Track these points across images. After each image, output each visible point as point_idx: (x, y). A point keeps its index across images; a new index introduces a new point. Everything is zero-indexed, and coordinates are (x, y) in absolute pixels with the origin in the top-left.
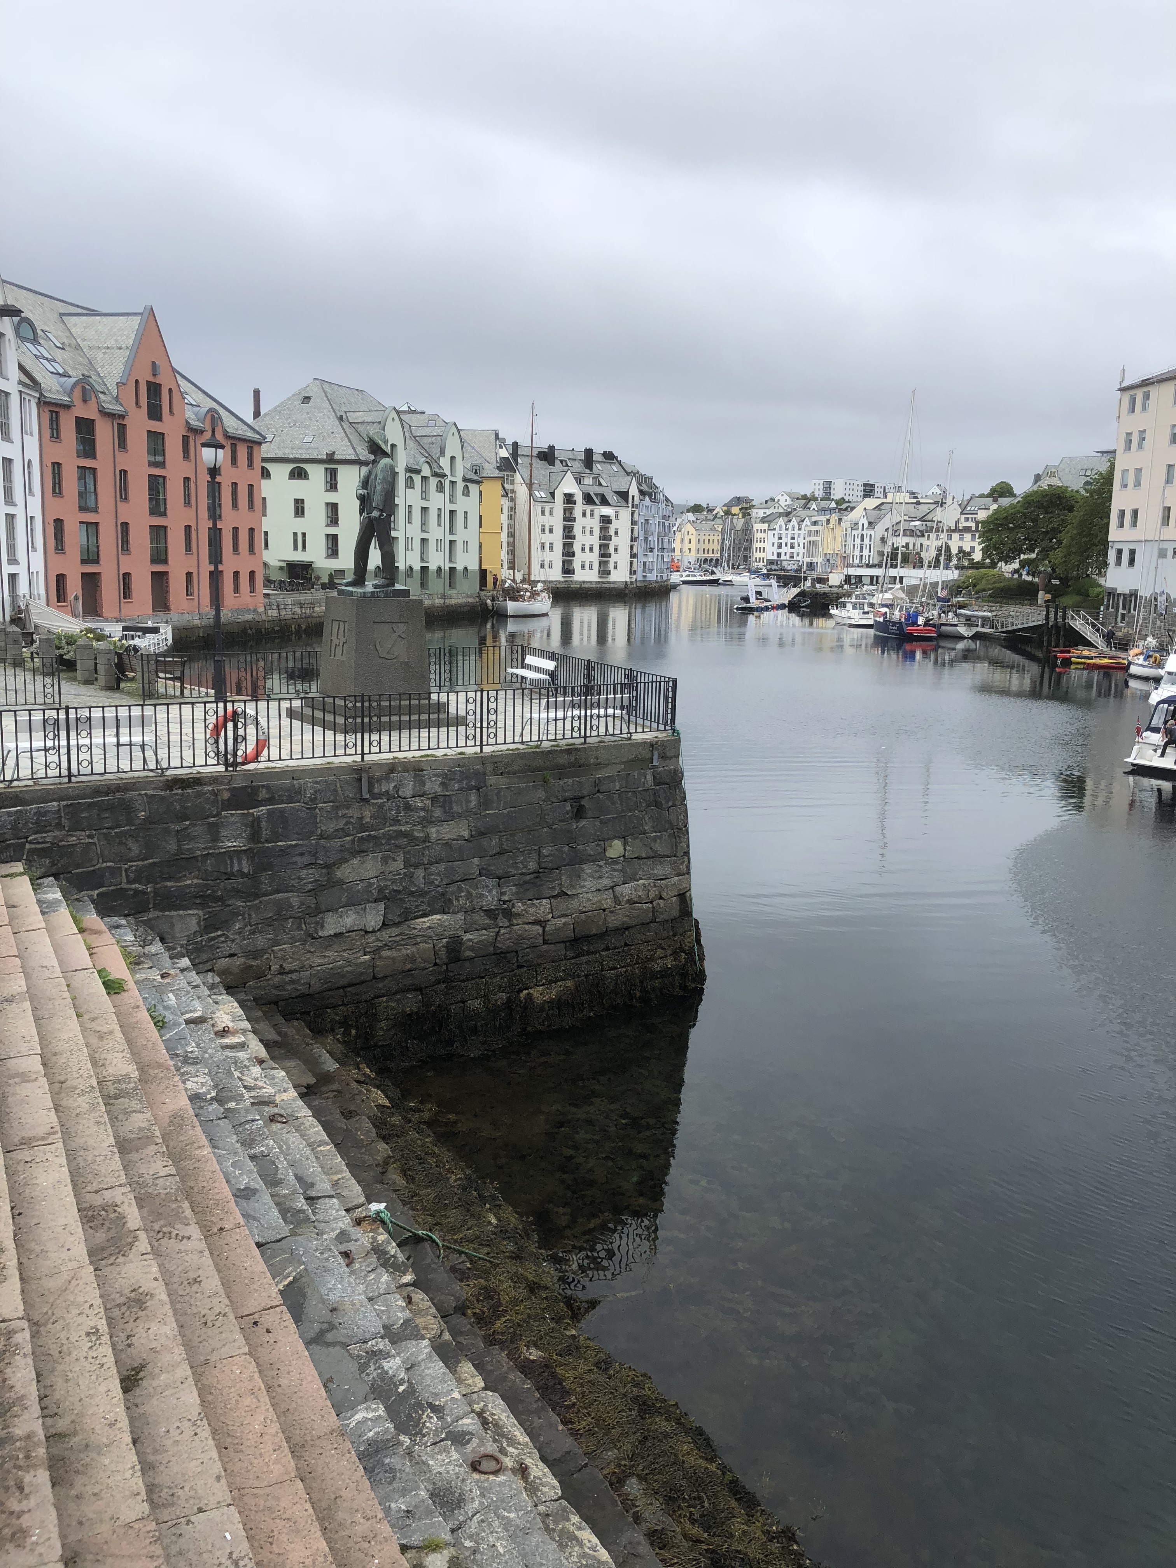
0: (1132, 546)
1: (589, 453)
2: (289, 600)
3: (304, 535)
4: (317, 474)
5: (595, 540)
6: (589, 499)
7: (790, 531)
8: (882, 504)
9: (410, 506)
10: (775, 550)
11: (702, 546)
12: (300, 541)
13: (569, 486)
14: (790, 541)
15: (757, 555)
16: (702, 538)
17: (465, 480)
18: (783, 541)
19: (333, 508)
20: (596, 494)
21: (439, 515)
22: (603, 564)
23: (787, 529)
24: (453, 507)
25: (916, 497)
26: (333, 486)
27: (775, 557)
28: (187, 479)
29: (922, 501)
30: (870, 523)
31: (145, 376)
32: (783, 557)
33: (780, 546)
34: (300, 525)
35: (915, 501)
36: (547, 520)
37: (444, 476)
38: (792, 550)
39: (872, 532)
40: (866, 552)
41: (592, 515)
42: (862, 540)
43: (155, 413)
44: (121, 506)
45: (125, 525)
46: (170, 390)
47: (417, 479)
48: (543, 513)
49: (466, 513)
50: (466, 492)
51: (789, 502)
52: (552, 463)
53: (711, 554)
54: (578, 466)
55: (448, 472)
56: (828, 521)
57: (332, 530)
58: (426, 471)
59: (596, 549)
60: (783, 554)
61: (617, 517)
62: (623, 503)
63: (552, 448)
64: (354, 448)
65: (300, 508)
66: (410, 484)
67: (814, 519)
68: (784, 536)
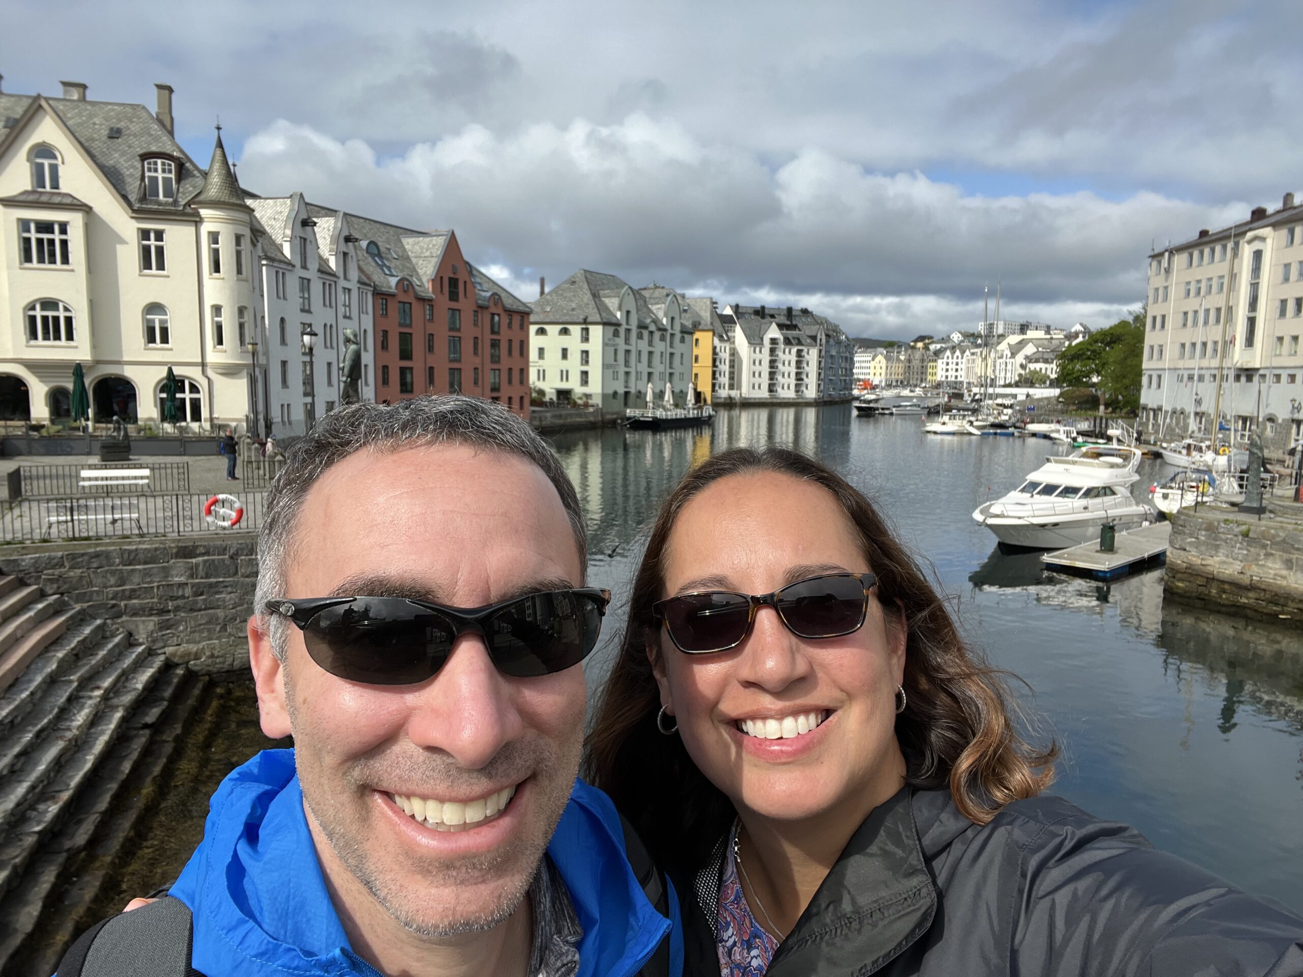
0: (1159, 372)
1: (790, 310)
2: (549, 415)
3: (567, 372)
4: (576, 330)
5: (793, 370)
6: (788, 342)
8: (1023, 340)
9: (640, 352)
12: (565, 375)
13: (773, 332)
14: (955, 367)
17: (682, 332)
18: (949, 367)
19: (585, 353)
20: (794, 338)
21: (662, 356)
22: (798, 386)
24: (673, 351)
26: (585, 339)
28: (476, 338)
30: (1012, 354)
31: (448, 274)
32: (949, 379)
34: (564, 365)
36: (758, 356)
37: (665, 330)
39: (1013, 360)
41: (790, 352)
43: (454, 296)
44: (429, 356)
45: (431, 369)
46: (465, 282)
47: (645, 333)
48: (755, 351)
49: (682, 354)
50: (682, 340)
51: (961, 338)
52: (763, 317)
54: (783, 320)
55: (669, 328)
56: (981, 353)
57: (585, 368)
58: (652, 327)
59: (793, 376)
61: (808, 353)
62: (814, 343)
63: (763, 308)
64: (600, 315)
65: (565, 353)
66: (640, 337)
67: (972, 351)
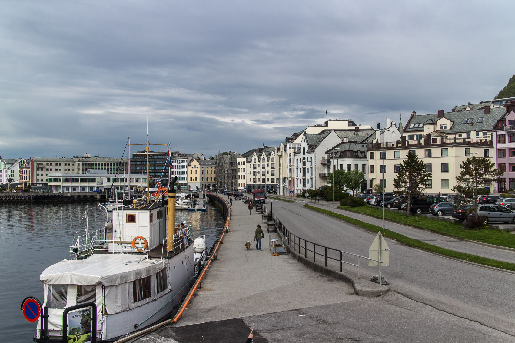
7: (261, 163)
10: (252, 176)
11: (205, 176)
15: (239, 181)
16: (205, 170)
23: (259, 161)
25: (354, 124)
27: (252, 183)
29: (360, 128)
33: (255, 174)
35: (354, 128)
38: (264, 177)
40: (308, 176)
42: (304, 164)
53: (209, 181)
60: (257, 180)
68: (257, 166)
